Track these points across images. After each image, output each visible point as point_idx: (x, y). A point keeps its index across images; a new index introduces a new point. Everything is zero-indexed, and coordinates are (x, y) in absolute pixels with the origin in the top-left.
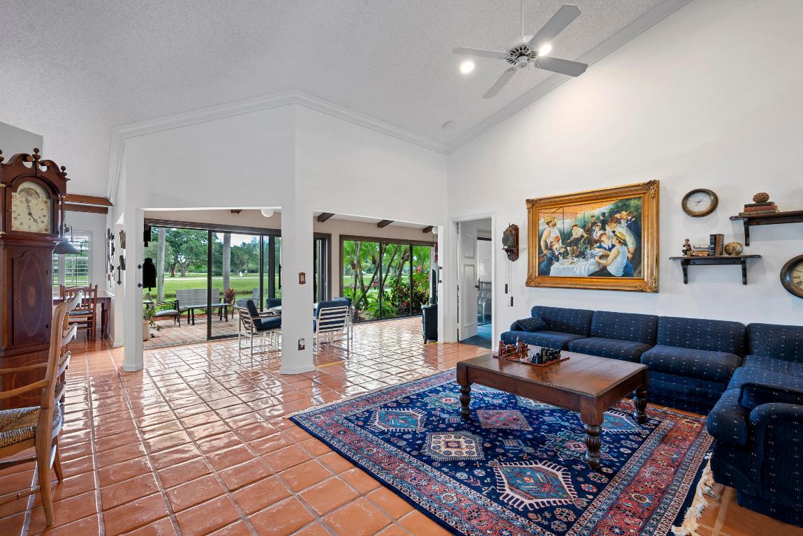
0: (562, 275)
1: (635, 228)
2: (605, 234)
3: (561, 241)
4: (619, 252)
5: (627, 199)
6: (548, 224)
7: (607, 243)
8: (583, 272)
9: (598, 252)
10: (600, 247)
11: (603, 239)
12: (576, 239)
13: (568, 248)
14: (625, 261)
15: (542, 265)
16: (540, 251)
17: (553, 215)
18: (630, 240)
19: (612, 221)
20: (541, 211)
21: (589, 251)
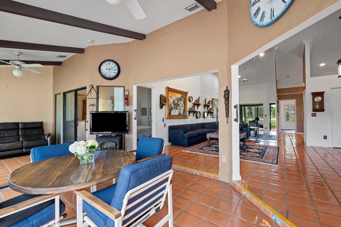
0: (173, 115)
2: (180, 103)
3: (173, 103)
4: (182, 108)
5: (183, 95)
7: (180, 106)
8: (177, 114)
12: (176, 103)
13: (174, 106)
14: (183, 111)
15: (170, 111)
16: (169, 107)
17: (172, 95)
18: (183, 105)
19: (181, 100)
20: (169, 92)
21: (178, 108)
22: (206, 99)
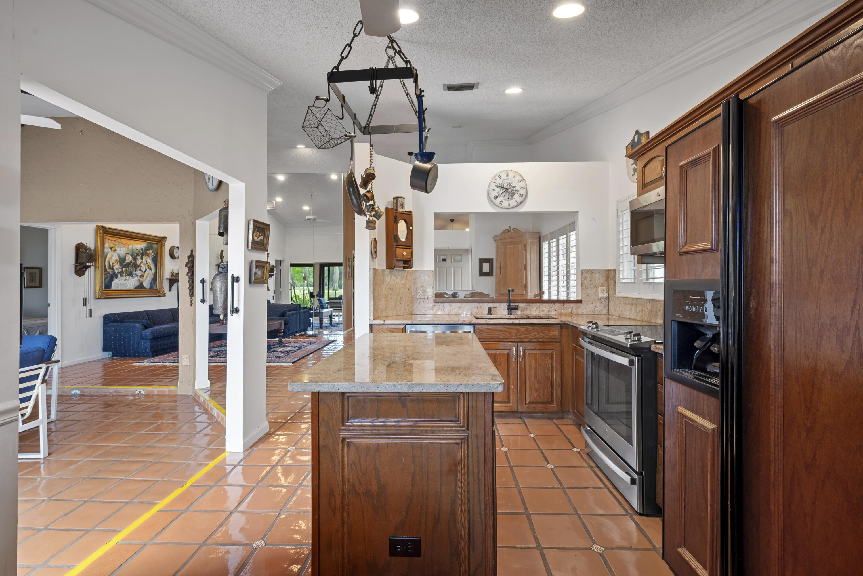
0: (119, 289)
1: (155, 261)
2: (142, 262)
3: (119, 263)
4: (148, 274)
5: (152, 243)
6: (111, 248)
7: (143, 269)
8: (131, 286)
9: (139, 273)
10: (140, 270)
11: (142, 265)
12: (128, 263)
13: (124, 269)
14: (151, 280)
15: (107, 280)
16: (106, 270)
17: (114, 243)
18: (153, 267)
19: (146, 254)
20: (106, 237)
21: (134, 272)
22: (222, 251)
